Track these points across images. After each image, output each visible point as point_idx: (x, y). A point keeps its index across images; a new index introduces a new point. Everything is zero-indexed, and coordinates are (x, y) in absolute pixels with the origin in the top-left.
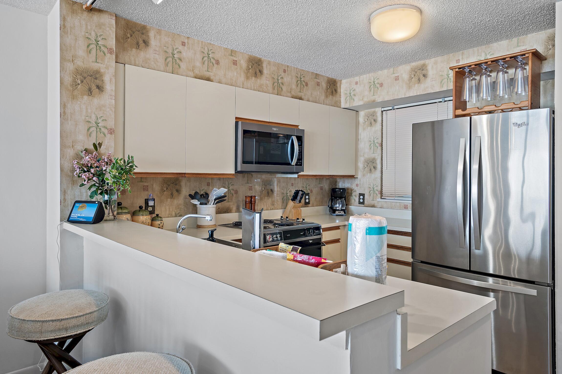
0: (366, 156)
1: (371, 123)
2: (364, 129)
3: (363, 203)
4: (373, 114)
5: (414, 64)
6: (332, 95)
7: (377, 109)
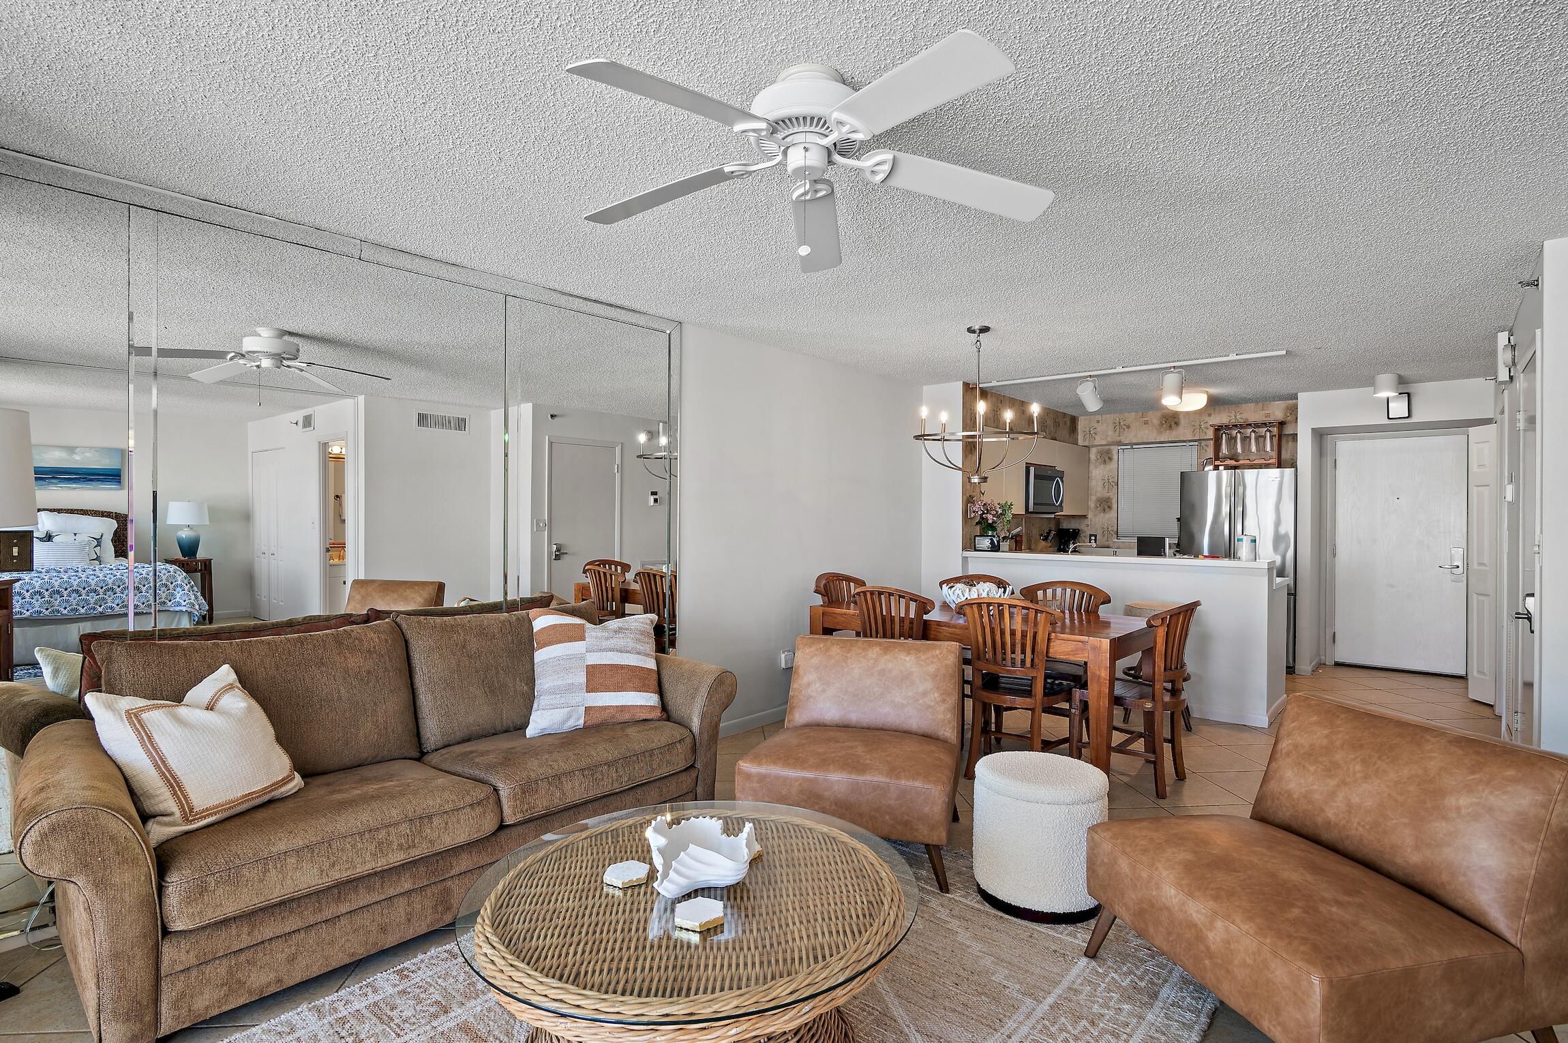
0: (1099, 495)
1: (1105, 461)
2: (1096, 467)
3: (1094, 543)
4: (1109, 452)
5: (1165, 411)
6: (1073, 433)
7: (1112, 447)
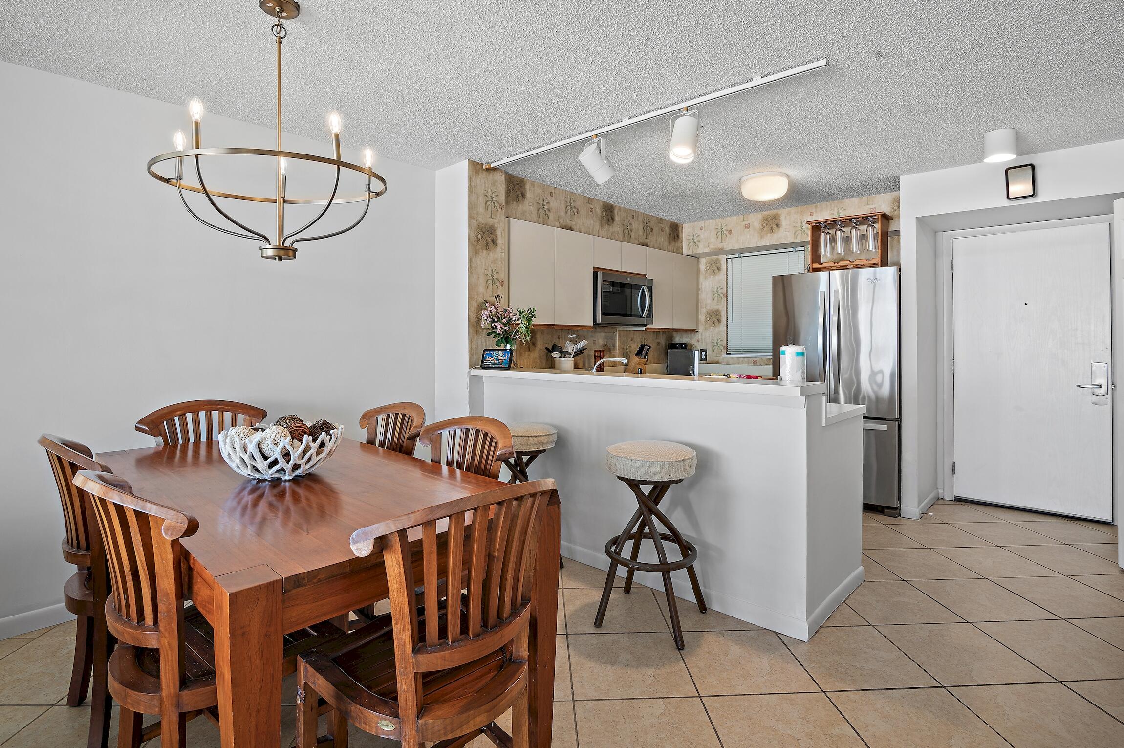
0: (708, 308)
1: (714, 272)
2: (706, 278)
3: (705, 360)
4: (717, 262)
5: (766, 213)
6: (675, 241)
7: (721, 257)
